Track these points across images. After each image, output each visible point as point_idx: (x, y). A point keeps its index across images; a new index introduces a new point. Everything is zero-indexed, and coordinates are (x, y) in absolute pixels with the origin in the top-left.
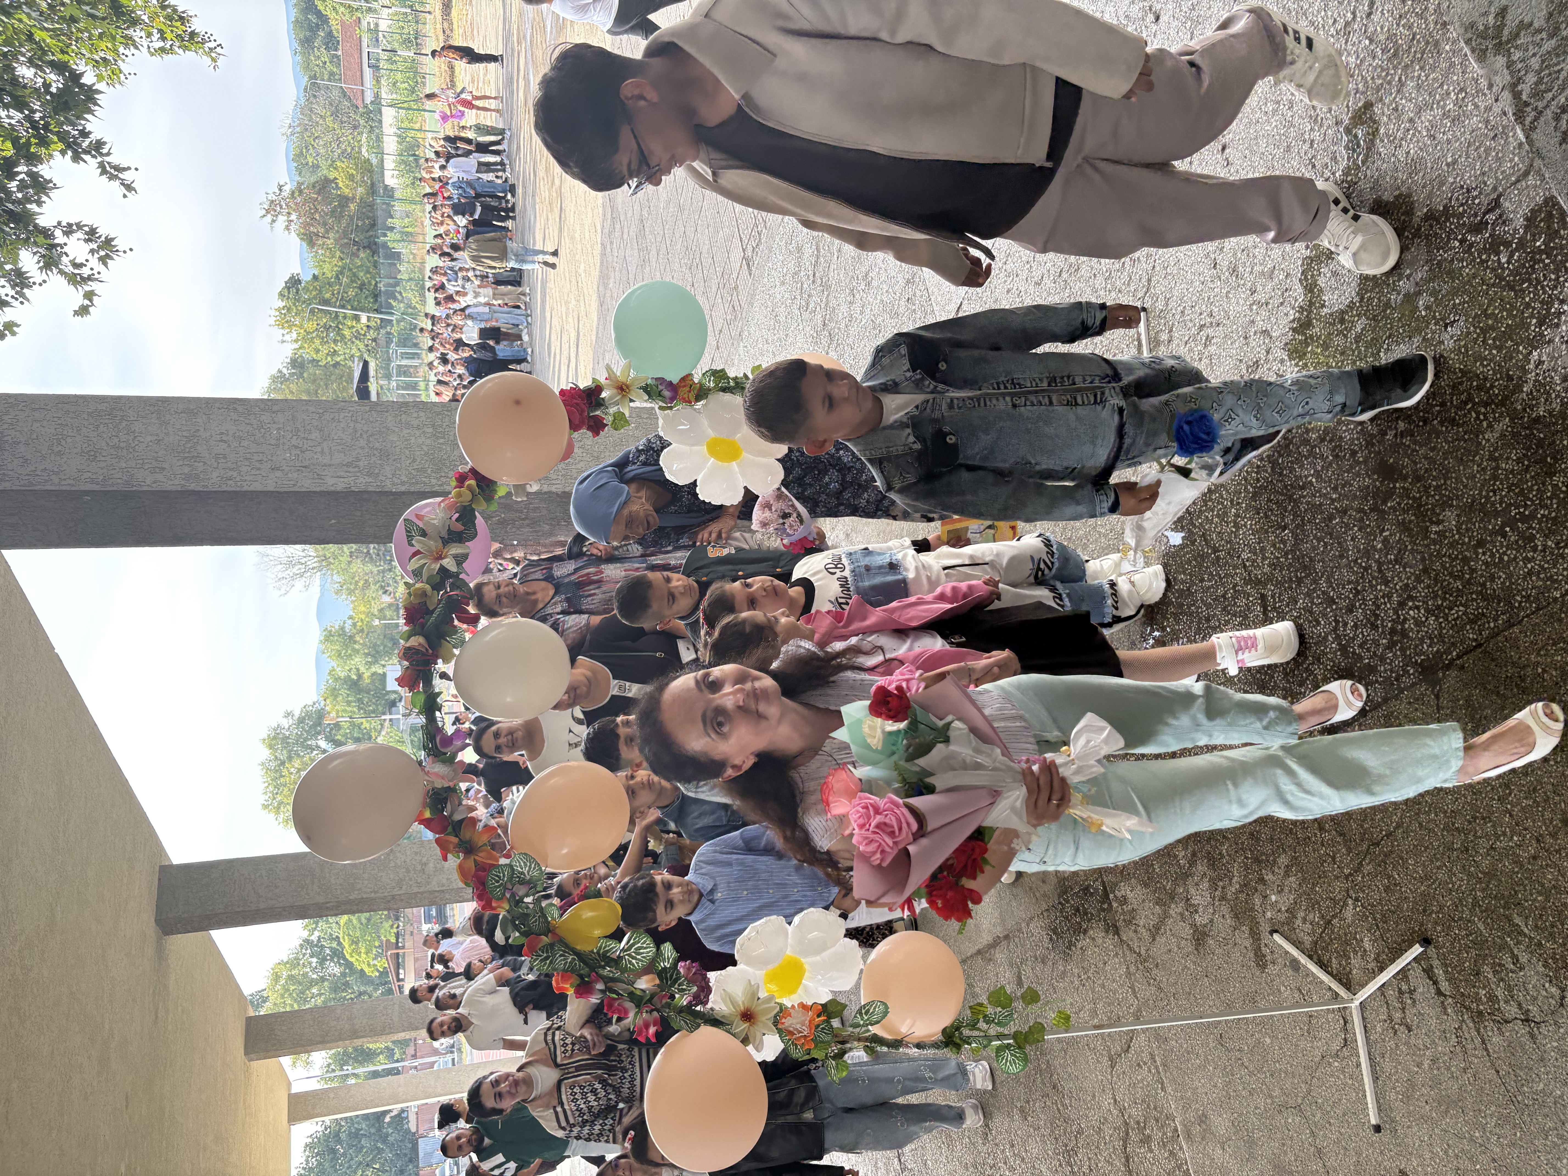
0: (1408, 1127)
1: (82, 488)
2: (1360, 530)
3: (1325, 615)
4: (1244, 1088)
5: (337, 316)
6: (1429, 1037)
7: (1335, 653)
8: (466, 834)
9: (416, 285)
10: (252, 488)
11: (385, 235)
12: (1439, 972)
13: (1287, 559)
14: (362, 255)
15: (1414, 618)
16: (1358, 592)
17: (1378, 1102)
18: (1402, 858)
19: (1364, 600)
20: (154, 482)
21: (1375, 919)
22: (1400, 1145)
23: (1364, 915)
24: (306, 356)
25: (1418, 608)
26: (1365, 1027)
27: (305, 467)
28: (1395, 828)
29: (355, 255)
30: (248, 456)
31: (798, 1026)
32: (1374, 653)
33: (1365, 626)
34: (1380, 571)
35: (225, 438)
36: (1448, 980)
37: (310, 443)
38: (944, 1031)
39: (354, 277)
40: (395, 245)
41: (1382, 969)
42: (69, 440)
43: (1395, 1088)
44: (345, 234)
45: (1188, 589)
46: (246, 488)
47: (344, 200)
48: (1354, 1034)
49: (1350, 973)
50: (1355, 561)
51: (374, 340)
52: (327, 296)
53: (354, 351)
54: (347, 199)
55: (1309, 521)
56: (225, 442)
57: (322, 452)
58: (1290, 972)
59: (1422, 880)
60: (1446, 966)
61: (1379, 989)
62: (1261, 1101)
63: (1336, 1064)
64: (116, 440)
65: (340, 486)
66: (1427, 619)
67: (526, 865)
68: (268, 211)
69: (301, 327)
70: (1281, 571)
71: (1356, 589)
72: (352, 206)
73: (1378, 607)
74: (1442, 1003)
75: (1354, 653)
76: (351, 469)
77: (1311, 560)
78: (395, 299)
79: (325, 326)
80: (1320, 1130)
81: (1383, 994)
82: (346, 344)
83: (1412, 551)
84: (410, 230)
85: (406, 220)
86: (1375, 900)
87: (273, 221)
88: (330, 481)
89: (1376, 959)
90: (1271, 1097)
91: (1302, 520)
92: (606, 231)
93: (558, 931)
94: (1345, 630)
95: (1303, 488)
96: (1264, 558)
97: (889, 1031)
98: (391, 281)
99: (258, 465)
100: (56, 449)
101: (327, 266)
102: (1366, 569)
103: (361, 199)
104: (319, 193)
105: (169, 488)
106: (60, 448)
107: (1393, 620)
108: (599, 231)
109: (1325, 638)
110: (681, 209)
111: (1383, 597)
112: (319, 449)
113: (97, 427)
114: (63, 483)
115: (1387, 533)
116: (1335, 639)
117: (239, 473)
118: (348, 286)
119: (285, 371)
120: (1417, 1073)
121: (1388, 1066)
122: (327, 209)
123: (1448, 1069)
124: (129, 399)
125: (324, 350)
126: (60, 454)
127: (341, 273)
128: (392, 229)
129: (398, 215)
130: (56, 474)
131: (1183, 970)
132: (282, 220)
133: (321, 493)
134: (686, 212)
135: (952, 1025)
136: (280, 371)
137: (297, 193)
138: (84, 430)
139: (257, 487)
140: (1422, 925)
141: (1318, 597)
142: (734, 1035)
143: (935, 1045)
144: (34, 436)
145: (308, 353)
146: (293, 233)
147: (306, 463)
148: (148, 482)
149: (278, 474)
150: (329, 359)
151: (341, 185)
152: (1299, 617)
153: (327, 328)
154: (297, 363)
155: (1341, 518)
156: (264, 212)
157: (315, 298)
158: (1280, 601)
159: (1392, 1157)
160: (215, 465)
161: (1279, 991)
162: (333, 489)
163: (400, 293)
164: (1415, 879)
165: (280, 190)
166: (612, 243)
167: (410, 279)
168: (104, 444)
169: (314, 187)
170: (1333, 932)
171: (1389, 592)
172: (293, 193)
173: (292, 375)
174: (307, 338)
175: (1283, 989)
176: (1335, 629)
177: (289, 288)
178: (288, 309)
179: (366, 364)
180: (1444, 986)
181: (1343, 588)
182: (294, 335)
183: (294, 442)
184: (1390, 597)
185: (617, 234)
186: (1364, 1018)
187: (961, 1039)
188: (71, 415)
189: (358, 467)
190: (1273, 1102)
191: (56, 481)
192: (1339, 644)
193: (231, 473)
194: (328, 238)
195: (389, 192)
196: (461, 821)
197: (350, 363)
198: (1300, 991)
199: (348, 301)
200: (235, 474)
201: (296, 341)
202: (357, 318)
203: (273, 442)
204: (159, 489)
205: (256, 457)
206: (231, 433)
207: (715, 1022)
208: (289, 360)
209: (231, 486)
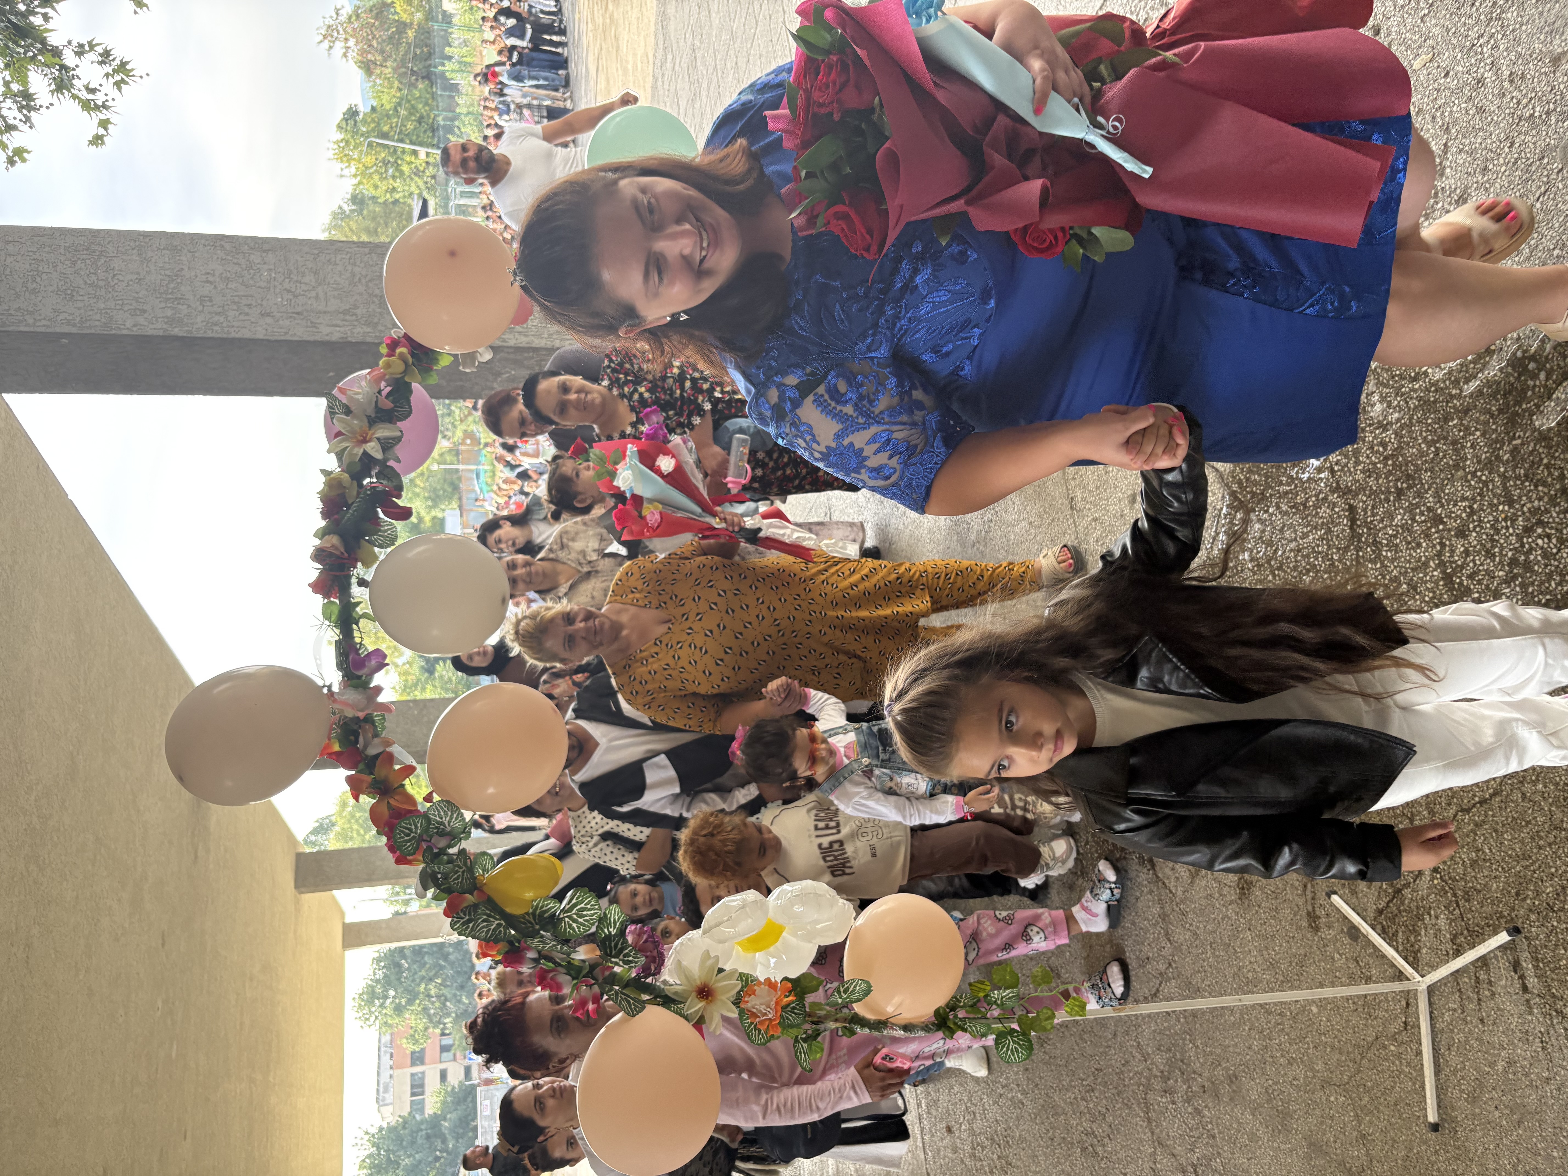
0: (1471, 1131)
1: (58, 330)
2: (1483, 435)
3: (1428, 536)
4: (1283, 1056)
5: (395, 151)
6: (1507, 1036)
7: (1436, 583)
8: (381, 771)
9: (475, 120)
10: (239, 336)
11: (443, 65)
12: (1527, 966)
13: (1386, 465)
14: (421, 86)
15: (1542, 548)
16: (1473, 512)
17: (1438, 1097)
18: (1496, 831)
19: (1480, 521)
20: (135, 326)
21: (1455, 895)
22: (1459, 1148)
23: (1443, 889)
24: (366, 193)
25: (1549, 536)
26: (1431, 1013)
27: (298, 313)
28: (1491, 796)
29: (412, 85)
30: (236, 299)
31: (762, 1008)
32: (1487, 586)
33: (1479, 553)
34: (1505, 488)
35: (211, 279)
36: (1538, 977)
37: (304, 287)
38: (937, 1012)
39: (412, 110)
40: (453, 75)
41: (1458, 953)
42: (44, 276)
43: (1460, 1085)
44: (403, 63)
45: (1262, 494)
46: (233, 335)
47: (402, 26)
48: (1418, 1019)
49: (1419, 951)
50: (1474, 474)
51: (434, 177)
52: (386, 128)
53: (413, 188)
54: (405, 24)
55: (1419, 422)
56: (211, 283)
57: (317, 297)
58: (1347, 940)
59: (1518, 859)
60: (1537, 960)
61: (1452, 974)
62: (1299, 1071)
63: (1392, 1048)
64: (94, 278)
65: (335, 337)
66: (1559, 550)
67: (446, 814)
68: (325, 37)
69: (359, 161)
70: (1377, 479)
71: (1471, 507)
72: (411, 34)
73: (1497, 531)
74: (1528, 1001)
75: (1461, 584)
76: (348, 317)
77: (1418, 469)
78: (453, 133)
79: (383, 161)
80: (1366, 1115)
81: (1456, 980)
82: (405, 180)
83: (1548, 466)
84: (468, 59)
85: (465, 48)
86: (1458, 874)
87: (331, 47)
88: (325, 330)
89: (1453, 941)
90: (1312, 1069)
91: (1411, 419)
92: (658, 62)
93: (485, 889)
94: (1452, 556)
95: (1415, 379)
96: (1357, 463)
97: (872, 1010)
98: (450, 114)
99: (246, 310)
100: (31, 286)
101: (385, 98)
102: (1485, 484)
103: (419, 25)
104: (376, 18)
105: (150, 333)
106: (35, 285)
107: (1515, 549)
108: (651, 61)
109: (1426, 565)
110: (733, 38)
111: (1505, 520)
112: (313, 294)
113: (74, 263)
114: (38, 324)
115: (1518, 442)
116: (1438, 566)
117: (226, 318)
118: (407, 119)
119: (346, 208)
120: (1488, 1073)
121: (1454, 1059)
122: (385, 35)
123: (1527, 1075)
124: (109, 232)
125: (383, 186)
126: (34, 292)
127: (399, 104)
128: (450, 58)
129: (456, 43)
130: (31, 313)
131: (1223, 919)
132: (339, 46)
133: (315, 343)
134: (739, 40)
135: (947, 1005)
136: (340, 207)
137: (354, 18)
138: (60, 265)
139: (246, 334)
140: (1513, 909)
141: (1422, 514)
142: (686, 1018)
143: (926, 1028)
144: (8, 272)
145: (368, 190)
146: (351, 61)
147: (299, 309)
148: (128, 325)
149: (269, 320)
150: (388, 196)
151: (398, 10)
152: (1395, 536)
153: (386, 163)
154: (357, 200)
155: (1461, 419)
156: (321, 38)
157: (373, 130)
158: (1373, 515)
159: (1448, 1159)
160: (200, 308)
161: (1333, 958)
162: (327, 338)
163: (459, 128)
164: (1510, 856)
165: (337, 14)
166: (663, 75)
167: (469, 113)
168: (81, 282)
169: (371, 11)
170: (1403, 903)
171: (1514, 514)
172: (350, 17)
173: (352, 211)
174: (364, 173)
175: (1337, 956)
176: (1439, 554)
177: (346, 120)
178: (347, 142)
179: (425, 202)
180: (1532, 981)
181: (1455, 505)
182: (353, 170)
183: (286, 285)
184: (1513, 521)
185: (669, 65)
186: (1430, 1004)
187: (955, 1024)
188: (47, 249)
189: (355, 314)
190: (1314, 1077)
191: (31, 321)
192: (1444, 572)
193: (216, 318)
194: (386, 67)
195: (447, 18)
196: (377, 756)
197: (409, 201)
198: (1357, 962)
199: (407, 135)
200: (222, 319)
201: (355, 176)
202: (415, 153)
203: (263, 284)
204: (139, 333)
205: (244, 301)
206: (217, 273)
207: (666, 1000)
208: (349, 196)
209: (216, 332)
